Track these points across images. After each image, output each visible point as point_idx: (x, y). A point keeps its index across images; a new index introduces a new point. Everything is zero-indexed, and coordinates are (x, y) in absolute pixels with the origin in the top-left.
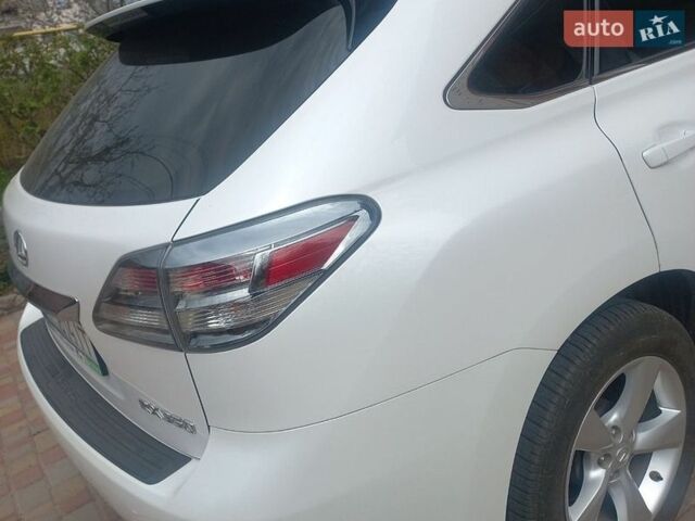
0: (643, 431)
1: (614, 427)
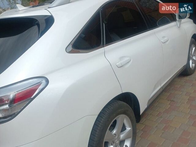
0: (122, 134)
1: (115, 134)
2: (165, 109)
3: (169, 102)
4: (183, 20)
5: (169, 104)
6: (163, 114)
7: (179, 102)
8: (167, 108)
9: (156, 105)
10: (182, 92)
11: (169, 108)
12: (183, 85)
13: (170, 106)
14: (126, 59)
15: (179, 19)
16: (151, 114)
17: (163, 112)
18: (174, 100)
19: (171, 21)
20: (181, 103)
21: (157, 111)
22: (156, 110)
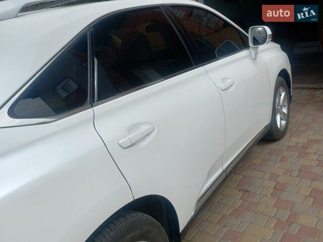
2: (233, 209)
3: (241, 193)
4: (261, 47)
5: (240, 198)
6: (228, 219)
7: (258, 193)
8: (237, 207)
9: (217, 201)
10: (264, 173)
11: (239, 207)
12: (266, 159)
13: (242, 201)
14: (144, 128)
15: (254, 45)
16: (206, 220)
17: (229, 215)
18: (249, 191)
19: (240, 49)
20: (261, 196)
21: (218, 213)
22: (217, 211)
